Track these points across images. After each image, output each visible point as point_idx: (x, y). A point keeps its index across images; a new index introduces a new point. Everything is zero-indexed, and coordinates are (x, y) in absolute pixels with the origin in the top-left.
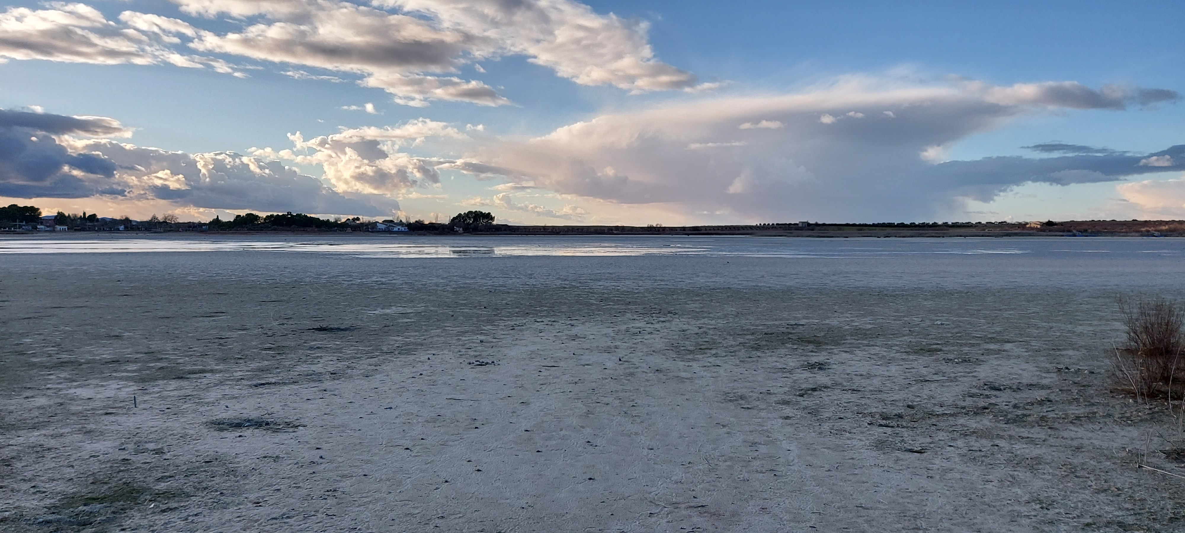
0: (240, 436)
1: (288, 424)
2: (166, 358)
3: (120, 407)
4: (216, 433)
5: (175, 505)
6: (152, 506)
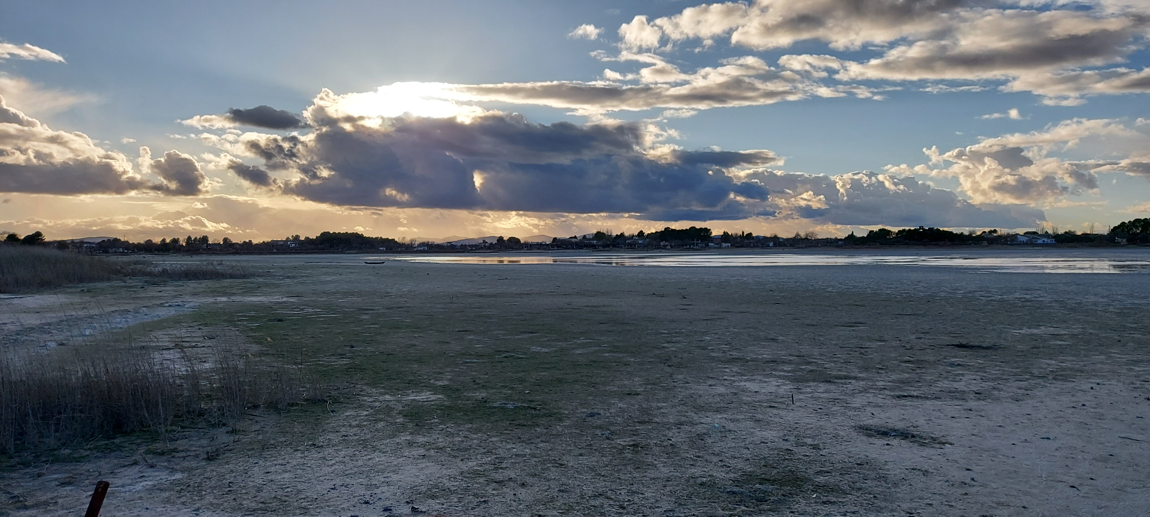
0: (888, 444)
1: (934, 439)
2: (815, 362)
3: (781, 402)
4: (864, 438)
5: (834, 499)
6: (814, 496)
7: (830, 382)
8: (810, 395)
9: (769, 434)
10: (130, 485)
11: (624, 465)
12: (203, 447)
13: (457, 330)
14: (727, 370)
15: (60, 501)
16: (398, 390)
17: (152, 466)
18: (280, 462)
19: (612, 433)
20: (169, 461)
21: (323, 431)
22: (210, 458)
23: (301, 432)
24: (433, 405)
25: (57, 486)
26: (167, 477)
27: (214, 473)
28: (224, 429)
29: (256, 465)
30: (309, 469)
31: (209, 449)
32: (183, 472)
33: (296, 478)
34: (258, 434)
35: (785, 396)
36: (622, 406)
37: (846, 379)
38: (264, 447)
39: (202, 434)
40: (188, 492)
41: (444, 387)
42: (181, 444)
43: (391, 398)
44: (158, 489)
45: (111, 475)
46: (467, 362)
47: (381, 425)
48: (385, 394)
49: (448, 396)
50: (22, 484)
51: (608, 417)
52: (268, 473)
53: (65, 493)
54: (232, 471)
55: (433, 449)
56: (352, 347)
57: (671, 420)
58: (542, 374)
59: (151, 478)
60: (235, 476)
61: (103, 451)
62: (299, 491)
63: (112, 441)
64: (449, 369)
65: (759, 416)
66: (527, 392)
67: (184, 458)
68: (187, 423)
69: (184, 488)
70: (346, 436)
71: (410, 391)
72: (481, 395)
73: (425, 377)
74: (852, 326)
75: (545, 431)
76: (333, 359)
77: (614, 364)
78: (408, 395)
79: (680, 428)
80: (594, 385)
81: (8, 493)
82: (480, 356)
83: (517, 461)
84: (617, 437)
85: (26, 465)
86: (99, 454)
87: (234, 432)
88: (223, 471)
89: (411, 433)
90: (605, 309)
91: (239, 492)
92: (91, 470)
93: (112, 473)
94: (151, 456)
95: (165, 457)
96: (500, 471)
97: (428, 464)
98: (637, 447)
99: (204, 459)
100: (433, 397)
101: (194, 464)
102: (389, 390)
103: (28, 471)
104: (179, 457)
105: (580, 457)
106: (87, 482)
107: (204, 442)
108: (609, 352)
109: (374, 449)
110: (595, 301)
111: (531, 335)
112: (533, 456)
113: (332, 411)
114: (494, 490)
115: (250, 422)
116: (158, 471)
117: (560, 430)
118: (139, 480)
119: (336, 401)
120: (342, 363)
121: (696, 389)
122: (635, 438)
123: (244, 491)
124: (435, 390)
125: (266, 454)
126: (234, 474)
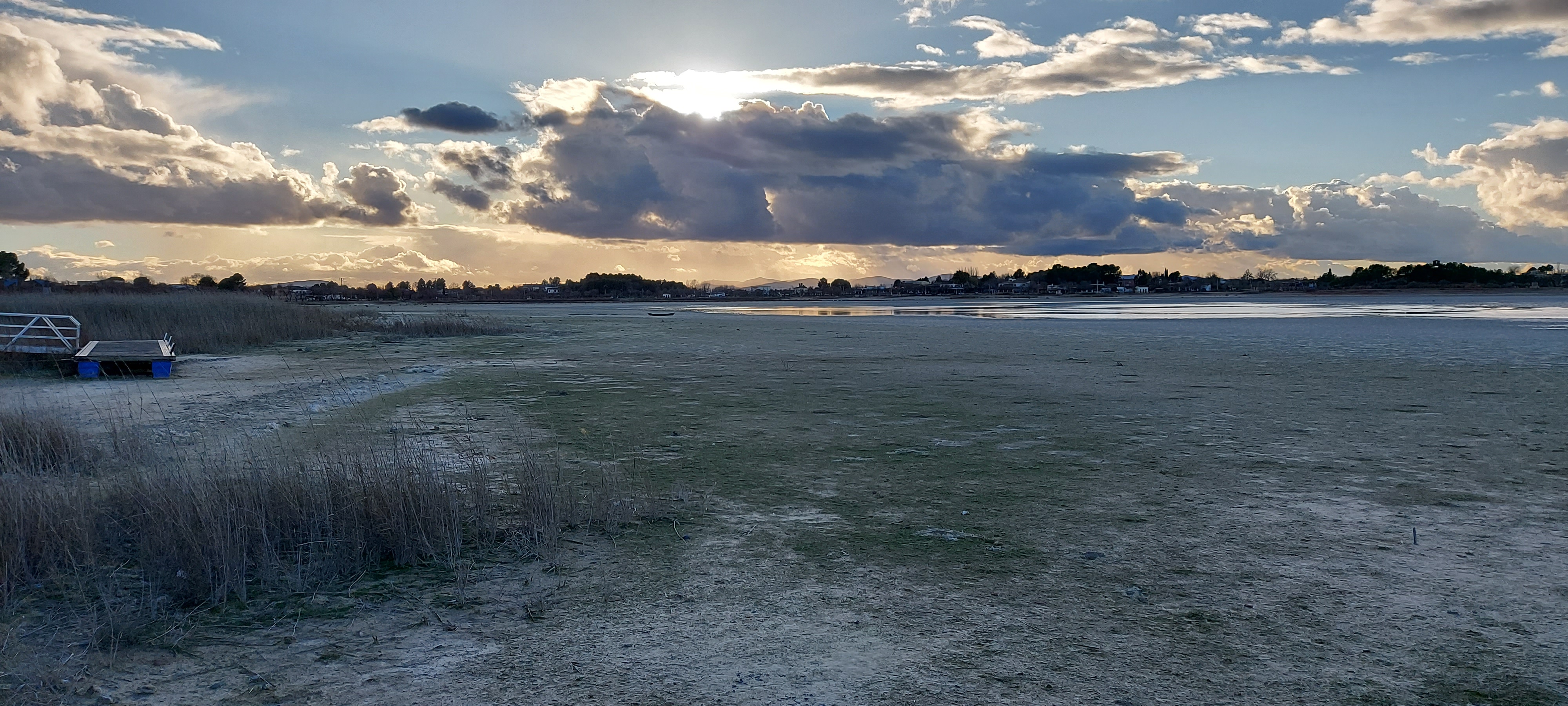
3: (1391, 541)
7: (1447, 505)
8: (1432, 529)
9: (1417, 601)
10: (424, 662)
11: (1200, 655)
12: (517, 596)
13: (811, 410)
14: (1260, 481)
15: (325, 690)
16: (768, 504)
17: (449, 629)
18: (640, 626)
19: (1143, 590)
20: (472, 620)
21: (684, 572)
22: (532, 617)
23: (652, 574)
24: (832, 531)
25: (317, 661)
26: (475, 649)
27: (545, 644)
28: (536, 565)
29: (605, 631)
30: (687, 641)
31: (525, 598)
32: (498, 640)
33: (673, 658)
34: (590, 575)
35: (1392, 530)
36: (1129, 541)
37: (1470, 500)
38: (608, 599)
39: (507, 572)
40: (515, 679)
41: (833, 500)
42: (483, 589)
43: (763, 518)
44: (468, 672)
45: (393, 643)
46: (849, 461)
47: (766, 564)
48: (751, 510)
49: (848, 517)
50: (265, 656)
51: (1118, 561)
52: (626, 646)
53: (330, 675)
54: (570, 642)
55: (865, 610)
56: (676, 434)
57: (1227, 570)
58: (970, 482)
59: (452, 651)
60: (579, 652)
61: (372, 599)
62: (687, 686)
63: (382, 581)
64: (827, 472)
65: (1374, 566)
66: (964, 512)
67: (493, 613)
68: (482, 554)
69: (507, 670)
70: (723, 583)
71: (787, 507)
72: (896, 515)
73: (798, 484)
74: (1415, 412)
75: (1029, 582)
76: (654, 451)
77: (1074, 468)
78: (785, 513)
79: (1251, 585)
80: (1063, 503)
81: (247, 672)
82: (863, 452)
83: (1014, 639)
84: (1155, 598)
85: (266, 620)
86: (369, 605)
87: (553, 570)
88: (557, 640)
89: (819, 581)
90: (1008, 381)
92: (361, 634)
93: (393, 639)
94: (444, 610)
95: (465, 613)
96: (996, 657)
97: (872, 640)
98: (1201, 618)
99: (523, 618)
100: (825, 518)
101: (509, 626)
102: (764, 506)
103: (269, 632)
104: (485, 614)
105: (1116, 636)
106: (359, 654)
107: (515, 586)
108: (1055, 448)
110: (990, 369)
111: (922, 419)
112: (1036, 630)
113: (686, 538)
114: (1003, 695)
115: (571, 554)
116: (460, 638)
117: (1053, 581)
118: (435, 654)
119: (684, 521)
120: (669, 458)
121: (1232, 514)
122: (1185, 601)
123: (600, 682)
124: (825, 505)
125: (613, 610)
126: (576, 648)
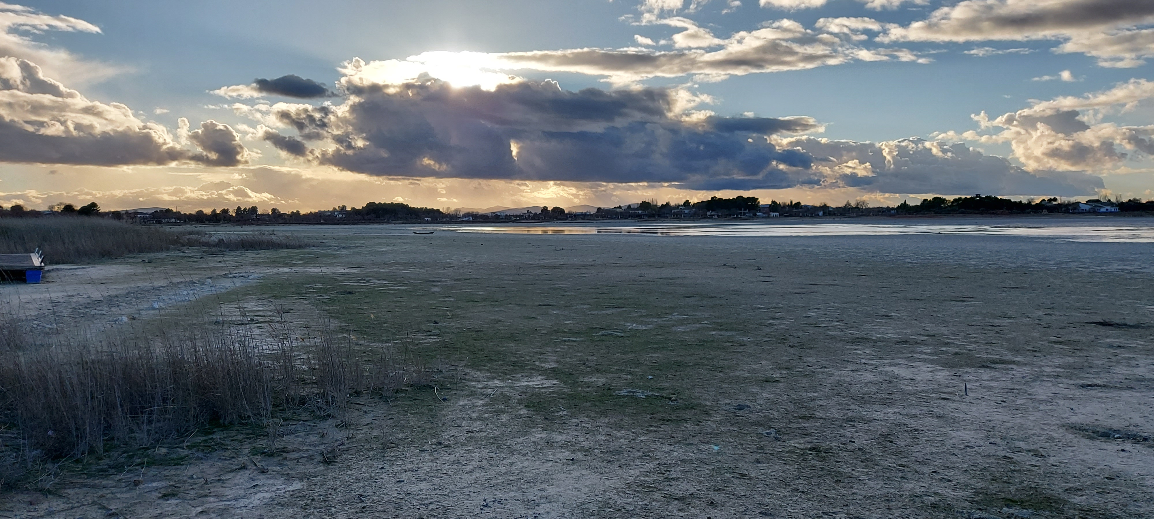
0: (1122, 451)
3: (950, 393)
4: (1087, 442)
7: (988, 367)
8: (978, 384)
9: (969, 435)
10: (243, 497)
11: (820, 477)
12: (315, 446)
13: (537, 304)
14: (859, 352)
16: (506, 374)
17: (263, 472)
18: (410, 466)
19: (778, 431)
20: (281, 465)
21: (443, 425)
22: (328, 461)
23: (419, 427)
24: (553, 393)
25: (159, 498)
26: (284, 486)
27: (338, 482)
28: (330, 421)
29: (383, 470)
30: (445, 476)
31: (322, 447)
32: (301, 479)
33: (435, 489)
34: (372, 429)
35: (950, 385)
36: (768, 396)
37: (1003, 363)
38: (385, 447)
39: (308, 428)
40: (315, 508)
41: (553, 370)
42: (289, 441)
43: (502, 384)
44: (279, 504)
45: (220, 484)
46: (565, 341)
47: (504, 418)
48: (493, 378)
49: (565, 382)
50: (119, 496)
51: (760, 411)
52: (400, 482)
53: (170, 509)
54: (357, 480)
55: (578, 450)
56: (436, 323)
57: (837, 416)
58: (654, 355)
59: (266, 488)
60: (363, 487)
61: (203, 450)
62: (446, 509)
63: (211, 436)
64: (549, 349)
65: (938, 411)
66: (650, 377)
67: (297, 460)
68: (288, 414)
69: (309, 502)
70: (472, 432)
71: (519, 375)
72: (600, 380)
73: (528, 358)
74: (964, 301)
75: (697, 428)
76: (420, 336)
77: (728, 344)
78: (518, 380)
79: (854, 426)
80: (721, 369)
81: (104, 508)
82: (576, 334)
83: (686, 469)
84: (786, 437)
85: (119, 468)
86: (200, 455)
87: (344, 426)
88: (347, 478)
89: (544, 430)
90: (678, 281)
91: (374, 509)
92: (195, 476)
93: (219, 480)
94: (259, 457)
95: (276, 459)
96: (674, 482)
97: (583, 472)
98: (820, 451)
99: (319, 462)
100: (548, 383)
101: (310, 468)
102: (503, 375)
103: (122, 477)
104: (291, 460)
105: (759, 465)
106: (193, 492)
107: (313, 438)
108: (714, 329)
109: (512, 451)
110: (667, 272)
111: (618, 310)
112: (702, 462)
113: (444, 400)
114: (679, 510)
115: (357, 413)
116: (271, 478)
117: (714, 426)
118: (252, 490)
119: (443, 387)
120: (431, 341)
121: (840, 376)
122: (808, 439)
123: (380, 508)
124: (548, 374)
125: (389, 455)
126: (361, 484)
